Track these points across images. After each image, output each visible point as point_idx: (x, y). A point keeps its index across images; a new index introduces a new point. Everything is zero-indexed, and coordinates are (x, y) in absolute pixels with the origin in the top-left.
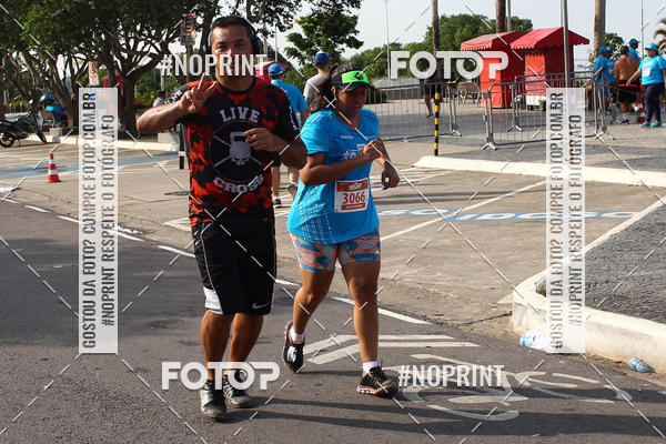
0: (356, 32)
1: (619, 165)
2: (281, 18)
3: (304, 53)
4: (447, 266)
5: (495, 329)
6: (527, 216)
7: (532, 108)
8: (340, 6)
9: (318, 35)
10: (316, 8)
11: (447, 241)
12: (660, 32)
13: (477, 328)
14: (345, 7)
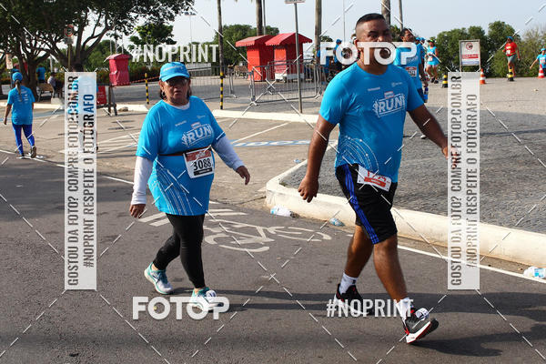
0: (172, 36)
2: (126, 27)
5: (257, 206)
6: (275, 143)
7: (278, 81)
8: (162, 20)
9: (149, 38)
10: (148, 21)
13: (246, 205)
14: (165, 20)
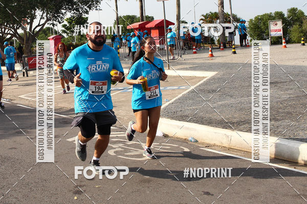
0: (88, 23)
1: (186, 69)
2: (60, 19)
3: (68, 32)
4: (123, 108)
8: (81, 14)
9: (74, 25)
10: (72, 15)
11: (123, 99)
12: (202, 19)
14: (83, 14)
